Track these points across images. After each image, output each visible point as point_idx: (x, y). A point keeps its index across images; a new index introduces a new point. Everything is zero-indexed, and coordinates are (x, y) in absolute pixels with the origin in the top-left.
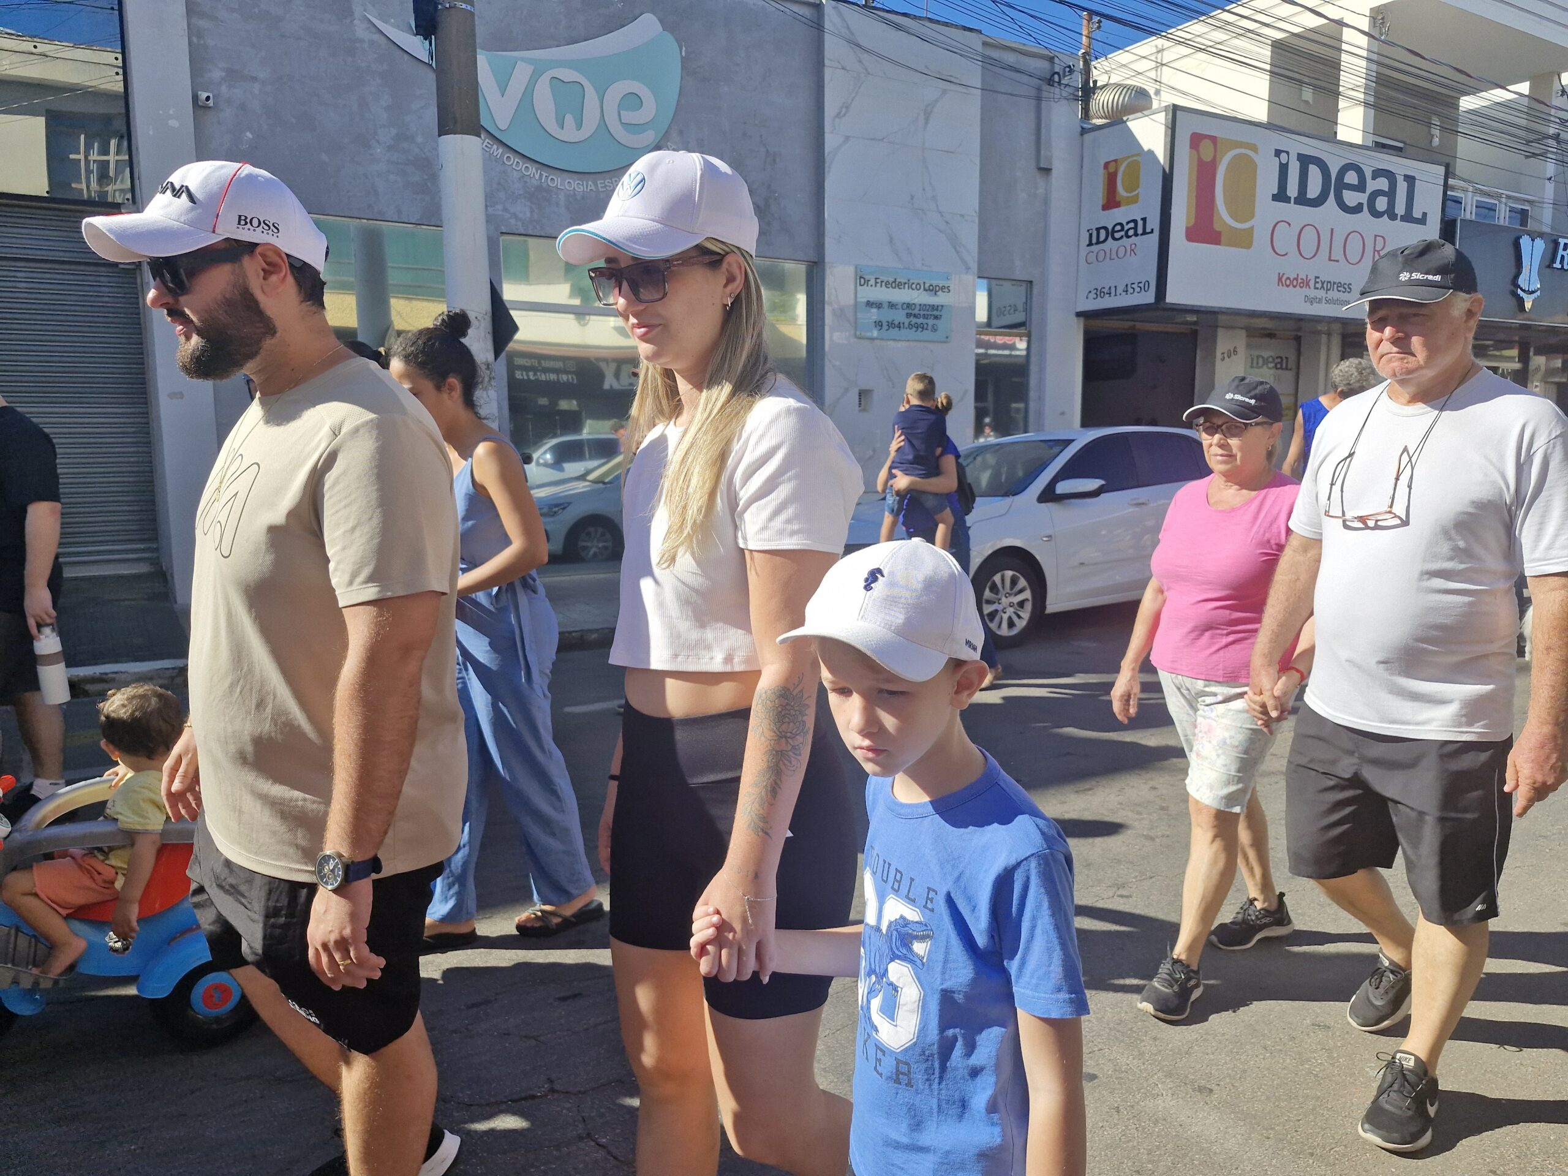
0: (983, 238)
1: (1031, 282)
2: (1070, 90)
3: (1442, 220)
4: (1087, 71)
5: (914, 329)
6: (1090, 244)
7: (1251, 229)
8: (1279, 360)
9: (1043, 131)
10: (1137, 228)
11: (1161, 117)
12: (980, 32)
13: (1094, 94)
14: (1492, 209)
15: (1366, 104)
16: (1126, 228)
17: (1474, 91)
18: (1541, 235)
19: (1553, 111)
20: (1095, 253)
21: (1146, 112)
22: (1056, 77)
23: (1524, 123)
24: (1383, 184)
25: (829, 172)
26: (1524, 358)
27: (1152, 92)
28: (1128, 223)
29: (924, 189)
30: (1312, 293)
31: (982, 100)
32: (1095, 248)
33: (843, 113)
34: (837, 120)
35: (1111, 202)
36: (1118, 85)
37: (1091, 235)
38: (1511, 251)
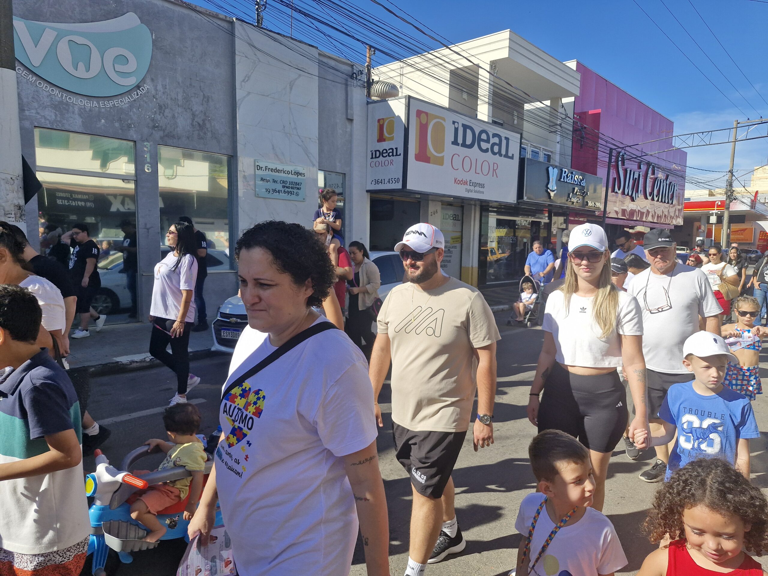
0: (321, 151)
1: (345, 174)
2: (362, 82)
3: (520, 157)
4: (369, 74)
5: (287, 194)
6: (372, 158)
7: (443, 157)
8: (455, 216)
9: (349, 101)
10: (393, 152)
11: (403, 101)
12: (317, 48)
13: (372, 85)
14: (537, 153)
15: (489, 104)
16: (388, 152)
17: (529, 102)
18: (556, 167)
19: (559, 114)
20: (374, 163)
21: (396, 98)
22: (355, 75)
23: (548, 118)
24: (496, 140)
25: (239, 109)
26: (550, 218)
27: (398, 87)
28: (389, 150)
29: (290, 123)
30: (468, 187)
31: (319, 82)
32: (375, 160)
33: (246, 80)
34: (243, 83)
35: (381, 139)
36: (383, 82)
37: (372, 154)
38: (545, 172)
